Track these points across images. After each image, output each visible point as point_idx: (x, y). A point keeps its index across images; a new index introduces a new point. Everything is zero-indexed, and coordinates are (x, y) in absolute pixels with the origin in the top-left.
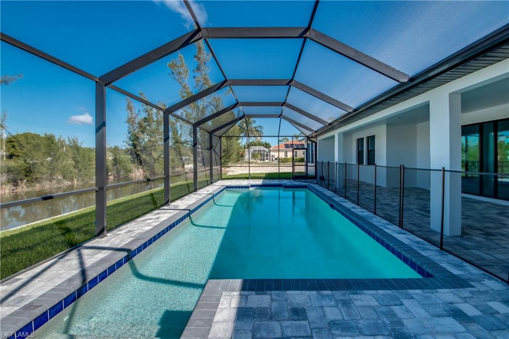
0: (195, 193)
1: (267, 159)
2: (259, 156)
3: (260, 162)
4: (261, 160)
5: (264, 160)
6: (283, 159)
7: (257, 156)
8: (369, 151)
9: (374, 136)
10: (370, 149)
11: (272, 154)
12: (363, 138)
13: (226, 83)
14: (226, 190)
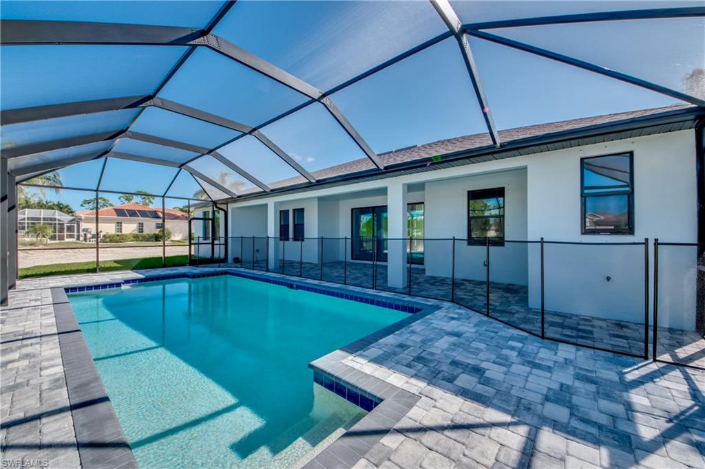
1: (71, 236)
2: (50, 231)
3: (49, 242)
4: (53, 238)
5: (61, 238)
6: (114, 236)
7: (43, 229)
8: (295, 225)
9: (303, 209)
10: (296, 223)
11: (83, 225)
12: (288, 210)
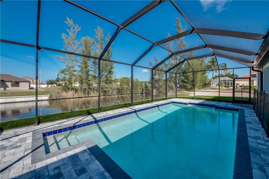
0: (152, 103)
1: (231, 86)
2: (224, 85)
3: (224, 88)
13: (154, 45)
14: (173, 104)
